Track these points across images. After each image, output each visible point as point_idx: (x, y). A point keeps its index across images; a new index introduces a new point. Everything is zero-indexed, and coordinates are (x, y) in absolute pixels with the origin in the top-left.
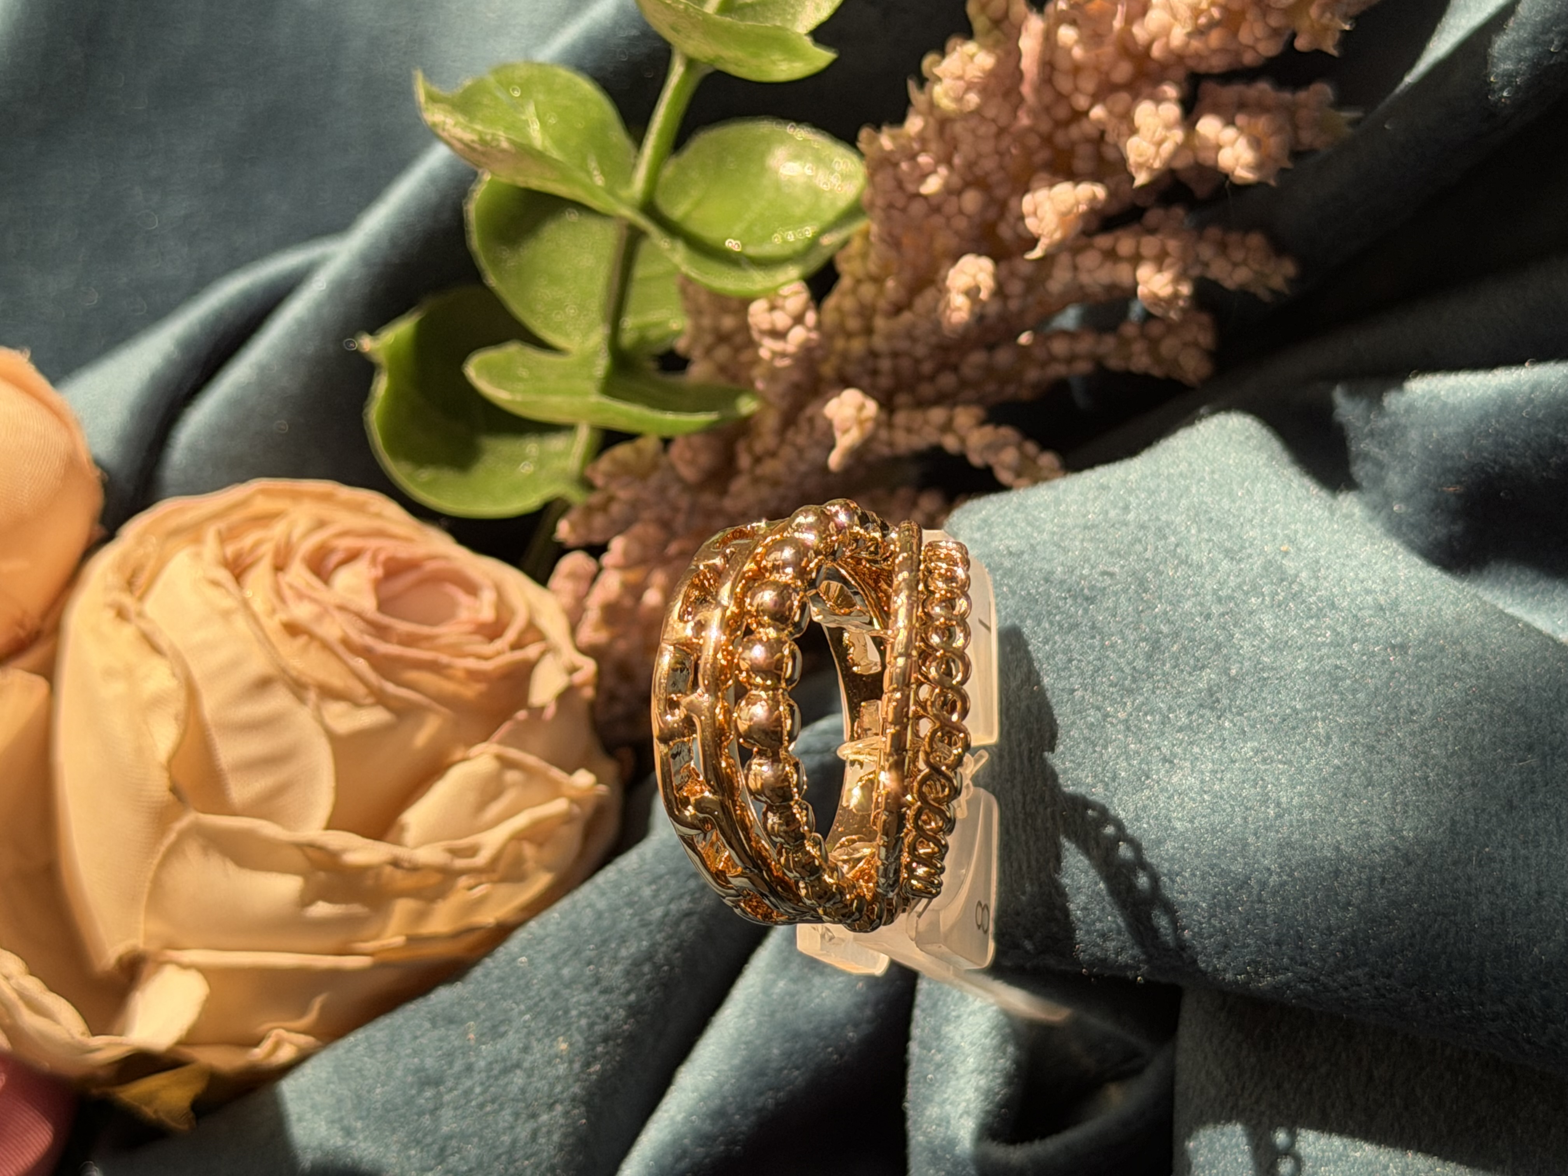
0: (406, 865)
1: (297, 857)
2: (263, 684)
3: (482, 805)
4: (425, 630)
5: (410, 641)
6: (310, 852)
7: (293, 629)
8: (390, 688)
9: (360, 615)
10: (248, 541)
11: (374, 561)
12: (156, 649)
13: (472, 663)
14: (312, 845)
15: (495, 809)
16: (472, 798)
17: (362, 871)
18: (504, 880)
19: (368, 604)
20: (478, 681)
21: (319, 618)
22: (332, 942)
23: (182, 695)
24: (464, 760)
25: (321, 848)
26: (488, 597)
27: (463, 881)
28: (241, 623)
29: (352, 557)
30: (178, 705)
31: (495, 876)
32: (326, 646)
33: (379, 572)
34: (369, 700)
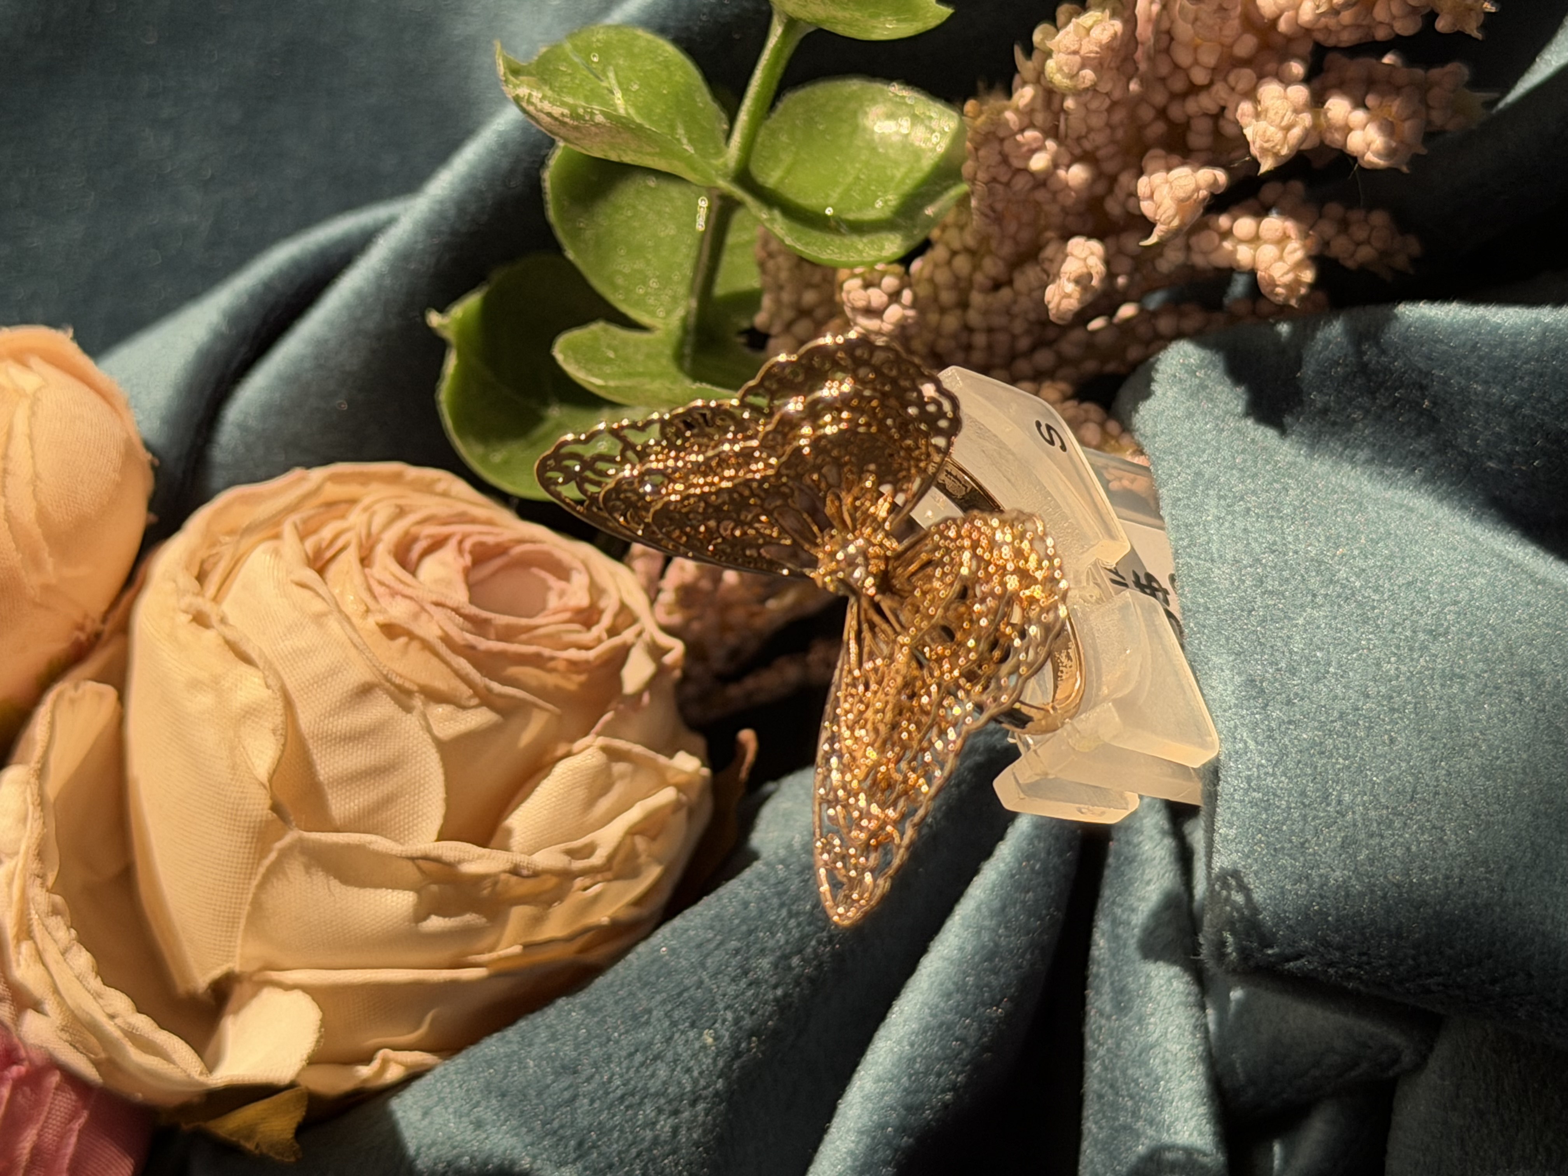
0: (525, 872)
1: (410, 872)
2: (365, 691)
3: (591, 802)
4: (524, 621)
5: (508, 634)
6: (425, 865)
7: (390, 630)
8: (496, 686)
9: (456, 611)
10: (327, 533)
11: (460, 551)
12: (247, 660)
13: (573, 654)
14: (426, 858)
15: (604, 804)
16: (581, 794)
17: (478, 880)
18: (617, 878)
19: (460, 596)
20: (579, 673)
21: (416, 616)
22: (446, 954)
23: (279, 706)
24: (568, 754)
25: (437, 860)
26: (579, 580)
27: (579, 882)
28: (334, 625)
29: (437, 545)
30: (276, 718)
31: (609, 875)
32: (426, 646)
33: (468, 560)
34: (475, 701)
